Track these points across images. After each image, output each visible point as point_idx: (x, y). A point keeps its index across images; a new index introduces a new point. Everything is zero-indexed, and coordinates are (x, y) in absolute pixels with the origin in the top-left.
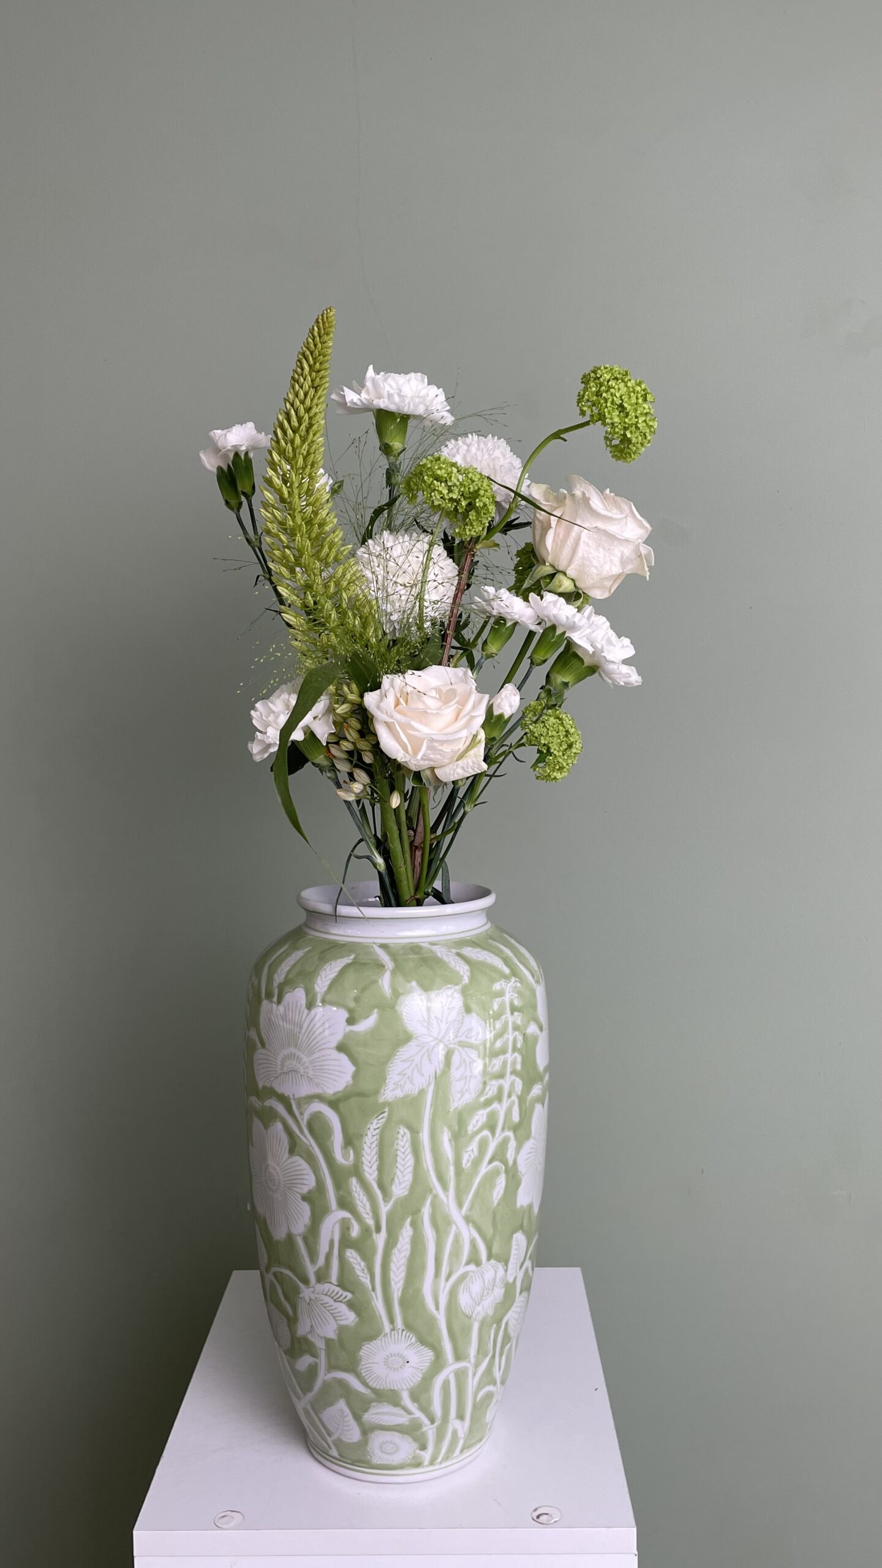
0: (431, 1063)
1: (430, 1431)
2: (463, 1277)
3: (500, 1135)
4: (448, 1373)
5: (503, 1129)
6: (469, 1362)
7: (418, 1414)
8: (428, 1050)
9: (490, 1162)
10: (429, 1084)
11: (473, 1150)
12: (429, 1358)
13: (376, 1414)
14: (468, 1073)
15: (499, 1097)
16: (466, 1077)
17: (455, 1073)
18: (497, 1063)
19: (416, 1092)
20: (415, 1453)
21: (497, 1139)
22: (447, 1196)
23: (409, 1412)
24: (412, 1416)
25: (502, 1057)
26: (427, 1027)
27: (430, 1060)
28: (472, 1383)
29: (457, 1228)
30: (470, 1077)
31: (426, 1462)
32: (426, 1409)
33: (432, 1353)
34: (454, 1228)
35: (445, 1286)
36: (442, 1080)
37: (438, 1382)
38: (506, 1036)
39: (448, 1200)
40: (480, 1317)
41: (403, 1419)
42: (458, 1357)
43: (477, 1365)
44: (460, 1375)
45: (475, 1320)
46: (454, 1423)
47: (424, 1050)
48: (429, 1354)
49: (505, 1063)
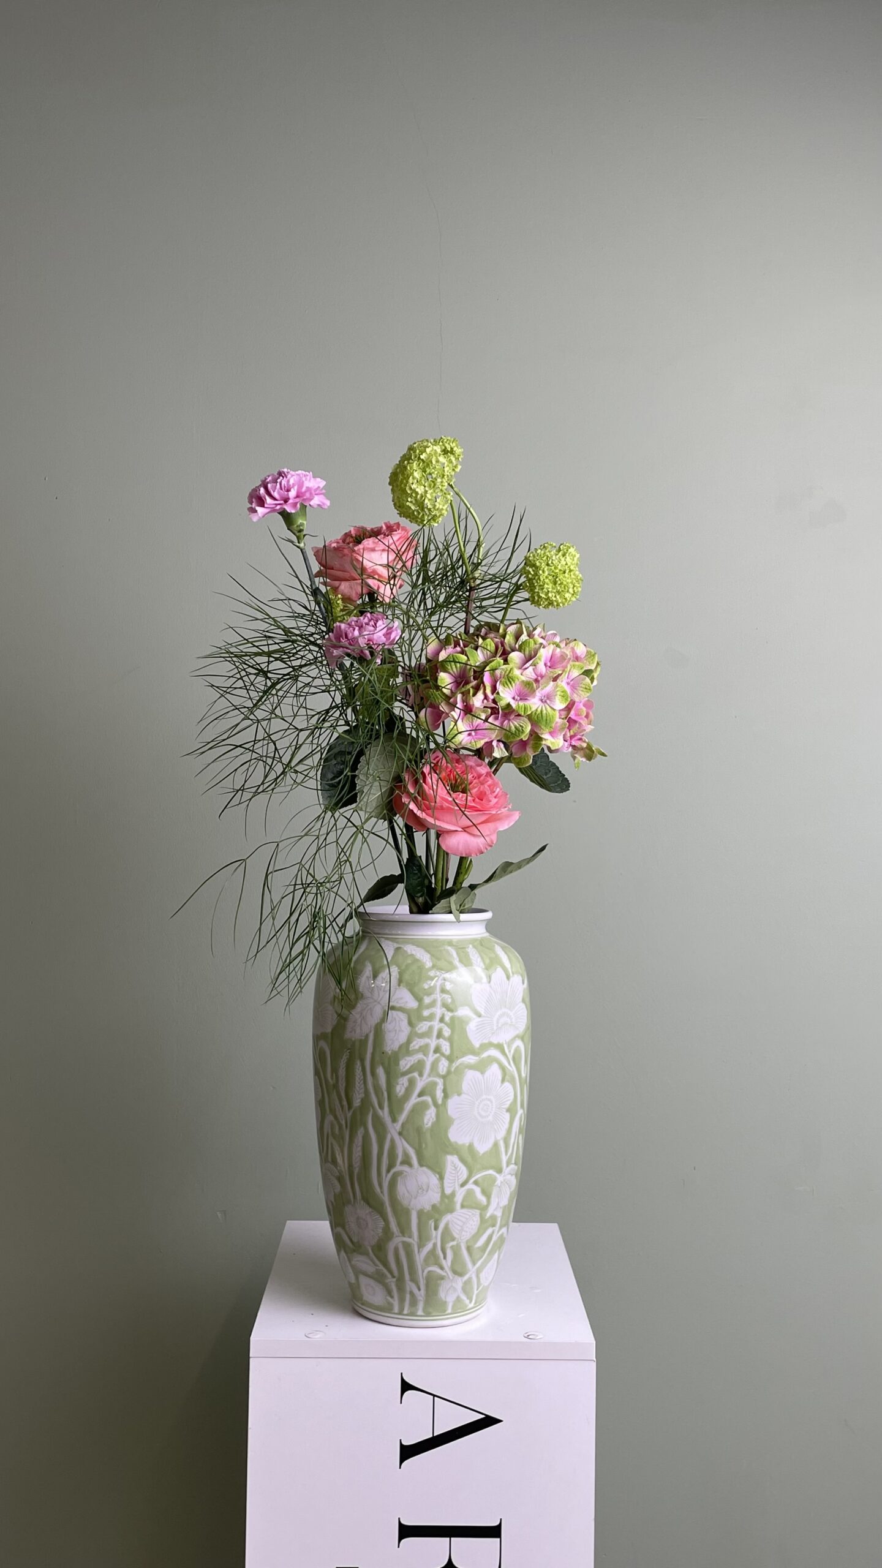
0: (372, 1017)
1: (392, 1283)
2: (399, 1173)
3: (427, 1078)
4: (398, 1240)
5: (429, 1075)
6: (414, 1240)
7: (381, 1267)
8: (371, 1008)
9: (420, 1095)
10: (370, 1032)
11: (403, 1084)
12: (382, 1226)
13: (358, 1261)
14: (397, 1028)
15: (424, 1050)
16: (396, 1031)
17: (388, 1026)
18: (423, 1027)
19: (363, 1038)
20: (387, 1299)
21: (424, 1081)
22: (383, 1112)
23: (376, 1265)
24: (378, 1268)
25: (429, 1024)
26: (371, 993)
27: (371, 1014)
28: (420, 1258)
29: (392, 1136)
30: (399, 1031)
31: (396, 1310)
32: (386, 1264)
33: (383, 1223)
34: (389, 1137)
35: (386, 1176)
36: (379, 1031)
37: (391, 1246)
38: (433, 1010)
39: (385, 1114)
40: (419, 1207)
41: (370, 1269)
42: (403, 1233)
43: (421, 1246)
44: (407, 1247)
45: (413, 1209)
46: (410, 1286)
47: (369, 1007)
48: (382, 1224)
49: (431, 1028)
